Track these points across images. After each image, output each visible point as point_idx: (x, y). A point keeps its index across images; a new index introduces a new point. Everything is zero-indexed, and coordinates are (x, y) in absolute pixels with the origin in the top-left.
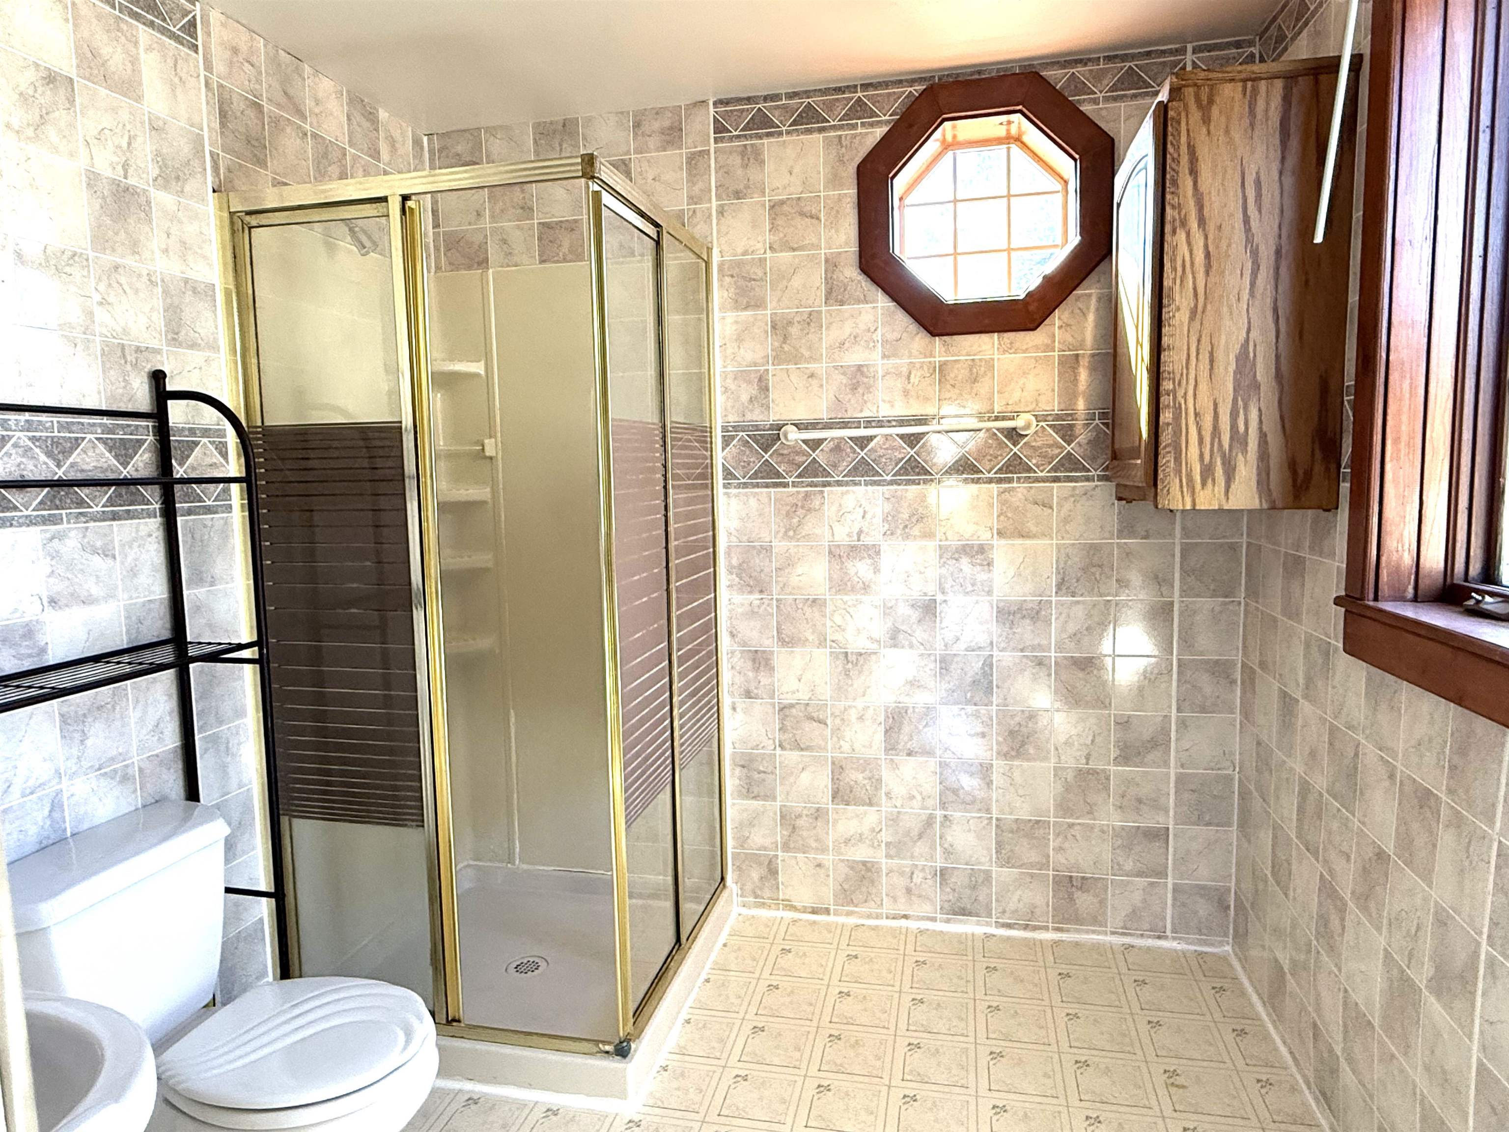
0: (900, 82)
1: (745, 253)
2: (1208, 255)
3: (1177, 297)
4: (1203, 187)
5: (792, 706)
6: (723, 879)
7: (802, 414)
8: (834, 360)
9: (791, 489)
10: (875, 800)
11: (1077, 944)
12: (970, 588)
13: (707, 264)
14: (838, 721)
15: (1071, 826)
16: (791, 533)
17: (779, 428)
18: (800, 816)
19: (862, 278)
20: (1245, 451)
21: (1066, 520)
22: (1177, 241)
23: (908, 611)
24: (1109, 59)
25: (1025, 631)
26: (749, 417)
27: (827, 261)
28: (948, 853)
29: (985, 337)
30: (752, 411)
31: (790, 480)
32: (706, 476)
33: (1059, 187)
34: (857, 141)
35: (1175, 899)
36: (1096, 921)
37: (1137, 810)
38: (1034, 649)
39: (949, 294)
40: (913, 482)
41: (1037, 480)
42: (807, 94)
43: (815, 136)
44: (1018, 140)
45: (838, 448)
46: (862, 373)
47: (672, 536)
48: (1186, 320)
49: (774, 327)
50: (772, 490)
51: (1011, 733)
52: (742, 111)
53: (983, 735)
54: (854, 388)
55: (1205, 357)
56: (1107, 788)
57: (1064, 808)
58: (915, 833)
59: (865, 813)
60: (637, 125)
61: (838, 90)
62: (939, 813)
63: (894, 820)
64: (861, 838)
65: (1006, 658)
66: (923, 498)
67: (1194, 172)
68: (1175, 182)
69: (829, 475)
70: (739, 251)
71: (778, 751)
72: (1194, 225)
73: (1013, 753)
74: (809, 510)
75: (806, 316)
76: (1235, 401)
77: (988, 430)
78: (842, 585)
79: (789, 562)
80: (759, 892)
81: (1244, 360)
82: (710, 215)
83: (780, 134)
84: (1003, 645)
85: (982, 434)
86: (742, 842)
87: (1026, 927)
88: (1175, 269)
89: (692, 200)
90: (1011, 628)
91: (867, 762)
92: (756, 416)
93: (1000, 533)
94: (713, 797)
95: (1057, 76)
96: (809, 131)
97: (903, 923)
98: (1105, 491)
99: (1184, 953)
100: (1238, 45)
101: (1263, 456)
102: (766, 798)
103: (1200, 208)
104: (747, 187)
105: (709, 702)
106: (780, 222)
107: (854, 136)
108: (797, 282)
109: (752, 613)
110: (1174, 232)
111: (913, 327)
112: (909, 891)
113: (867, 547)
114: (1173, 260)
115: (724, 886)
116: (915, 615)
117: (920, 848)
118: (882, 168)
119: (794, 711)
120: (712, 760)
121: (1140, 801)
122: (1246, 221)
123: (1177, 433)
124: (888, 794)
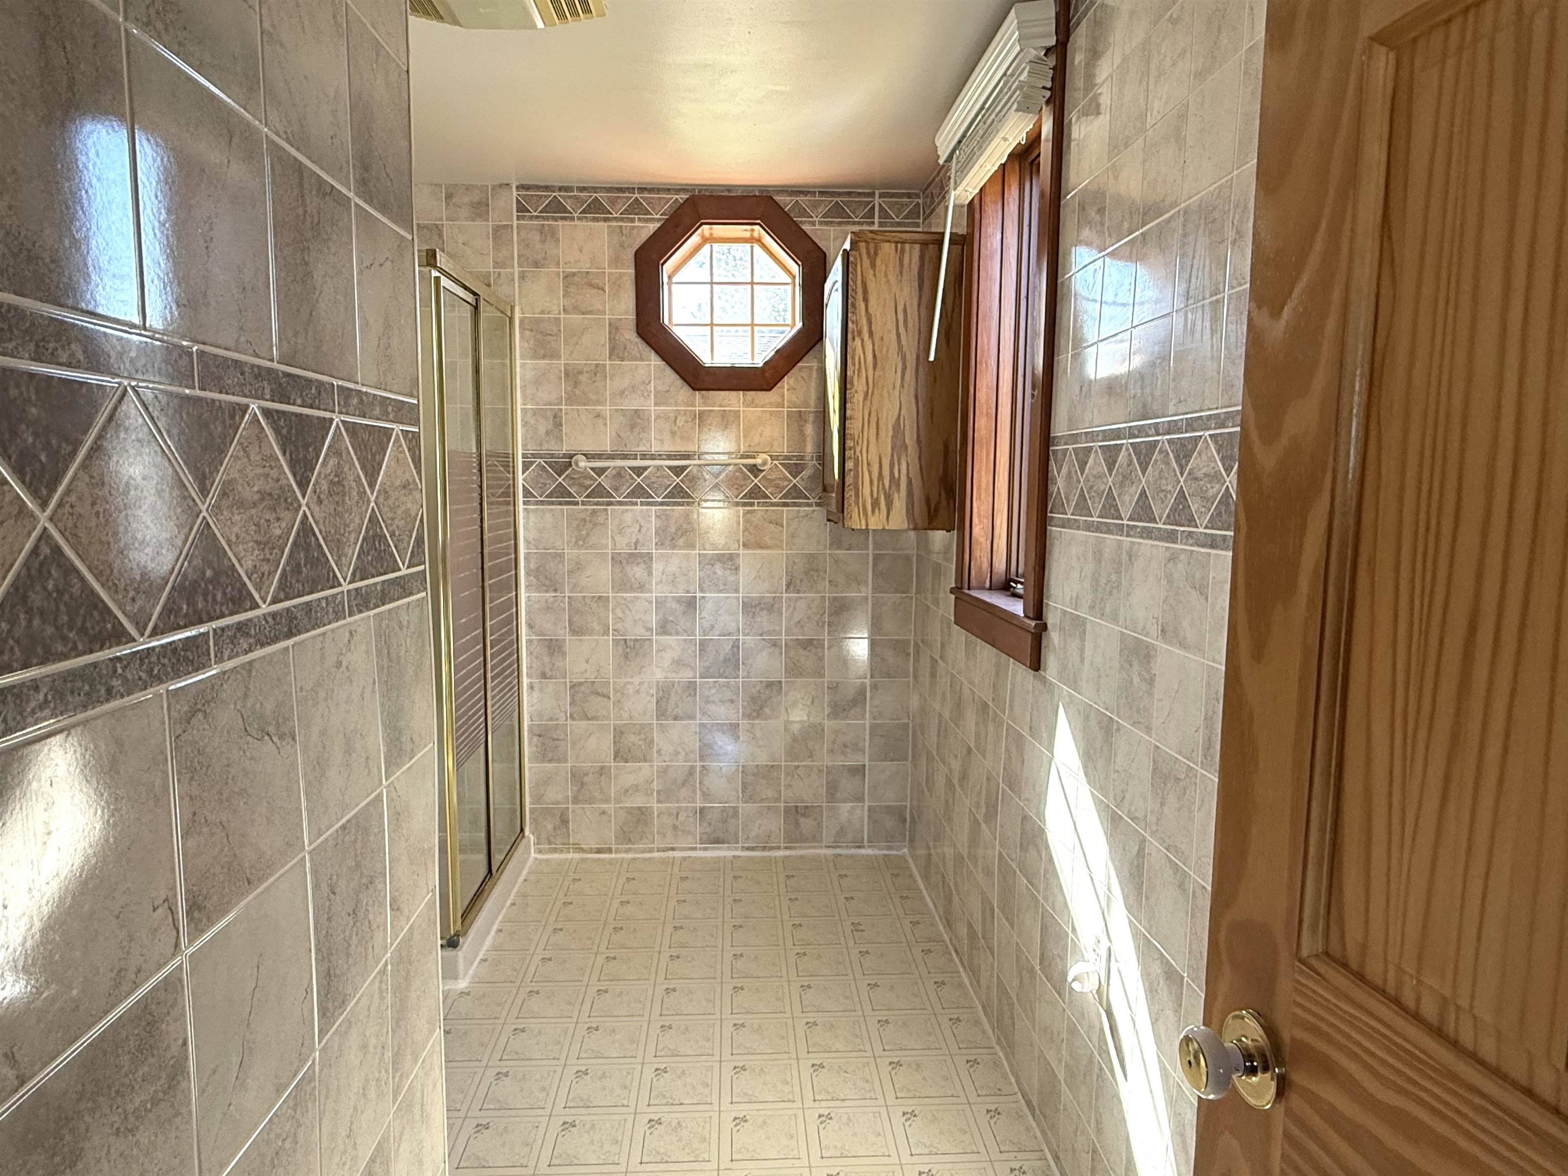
0: (669, 190)
1: (543, 312)
2: (875, 357)
3: (856, 383)
4: (871, 310)
5: (581, 684)
6: (522, 830)
7: (589, 447)
8: (617, 404)
9: (580, 507)
10: (648, 757)
11: (801, 857)
12: (722, 587)
13: (511, 319)
14: (618, 694)
15: (797, 767)
16: (581, 543)
17: (571, 456)
18: (587, 774)
19: (638, 340)
20: (899, 491)
21: (793, 536)
22: (855, 344)
23: (674, 605)
24: (822, 193)
25: (764, 620)
26: (546, 446)
27: (610, 324)
28: (706, 796)
29: (733, 394)
30: (547, 442)
31: (580, 499)
32: (509, 494)
33: (789, 280)
34: (635, 232)
35: (869, 817)
36: (815, 839)
37: (843, 753)
38: (769, 633)
39: (706, 359)
40: (679, 504)
41: (773, 504)
42: (595, 189)
43: (601, 224)
44: (759, 241)
45: (619, 474)
46: (639, 417)
47: (486, 543)
48: (861, 399)
49: (567, 375)
50: (565, 507)
51: (753, 699)
52: (541, 196)
53: (732, 701)
54: (632, 427)
55: (873, 424)
56: (822, 737)
57: (792, 754)
58: (679, 782)
59: (640, 768)
60: (449, 196)
61: (620, 190)
62: (698, 764)
63: (664, 771)
64: (636, 788)
65: (748, 640)
66: (687, 516)
67: (866, 300)
68: (854, 306)
69: (612, 496)
70: (538, 310)
71: (569, 721)
72: (866, 336)
73: (755, 714)
74: (595, 525)
75: (593, 368)
76: (892, 455)
77: (735, 465)
78: (623, 584)
79: (578, 567)
80: (552, 839)
81: (897, 426)
82: (513, 280)
83: (573, 219)
84: (747, 631)
85: (731, 468)
86: (538, 798)
87: (764, 849)
88: (854, 364)
89: (497, 264)
90: (753, 617)
91: (643, 727)
92: (551, 446)
93: (745, 545)
94: (513, 762)
95: (785, 200)
96: (596, 220)
97: (670, 854)
98: (819, 514)
99: (875, 856)
100: (909, 196)
101: (910, 493)
102: (559, 760)
103: (870, 324)
104: (544, 259)
105: (510, 683)
106: (572, 289)
107: (633, 228)
108: (586, 340)
109: (548, 609)
110: (854, 339)
111: (679, 382)
112: (675, 828)
113: (642, 555)
114: (853, 358)
115: (523, 836)
116: (679, 609)
117: (684, 793)
118: (654, 257)
119: (583, 688)
120: (513, 731)
121: (845, 746)
122: (898, 335)
123: (856, 477)
124: (659, 752)
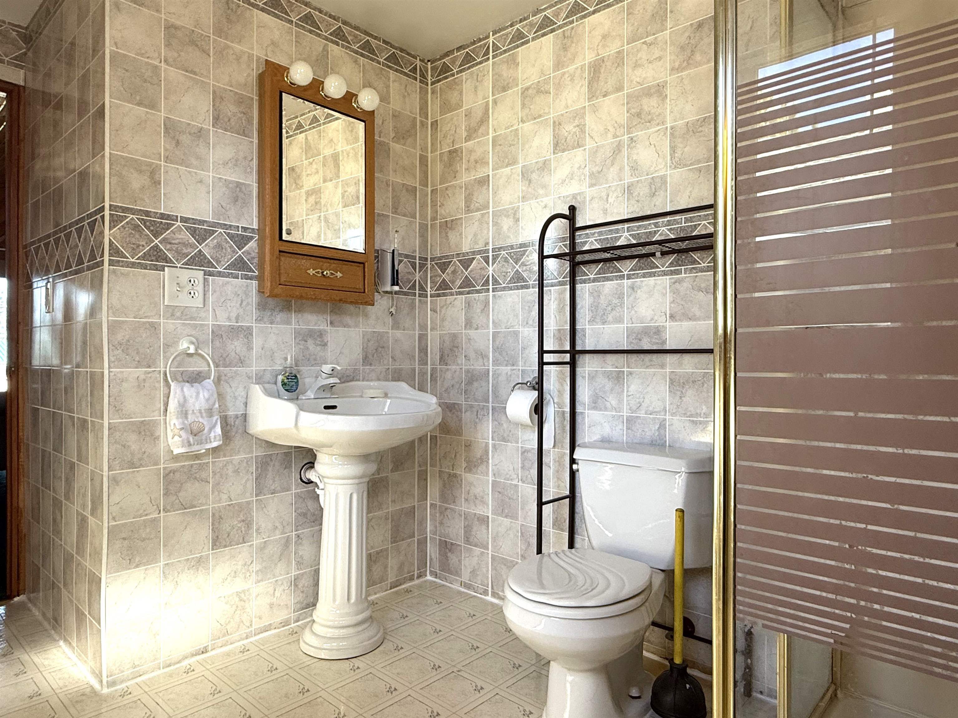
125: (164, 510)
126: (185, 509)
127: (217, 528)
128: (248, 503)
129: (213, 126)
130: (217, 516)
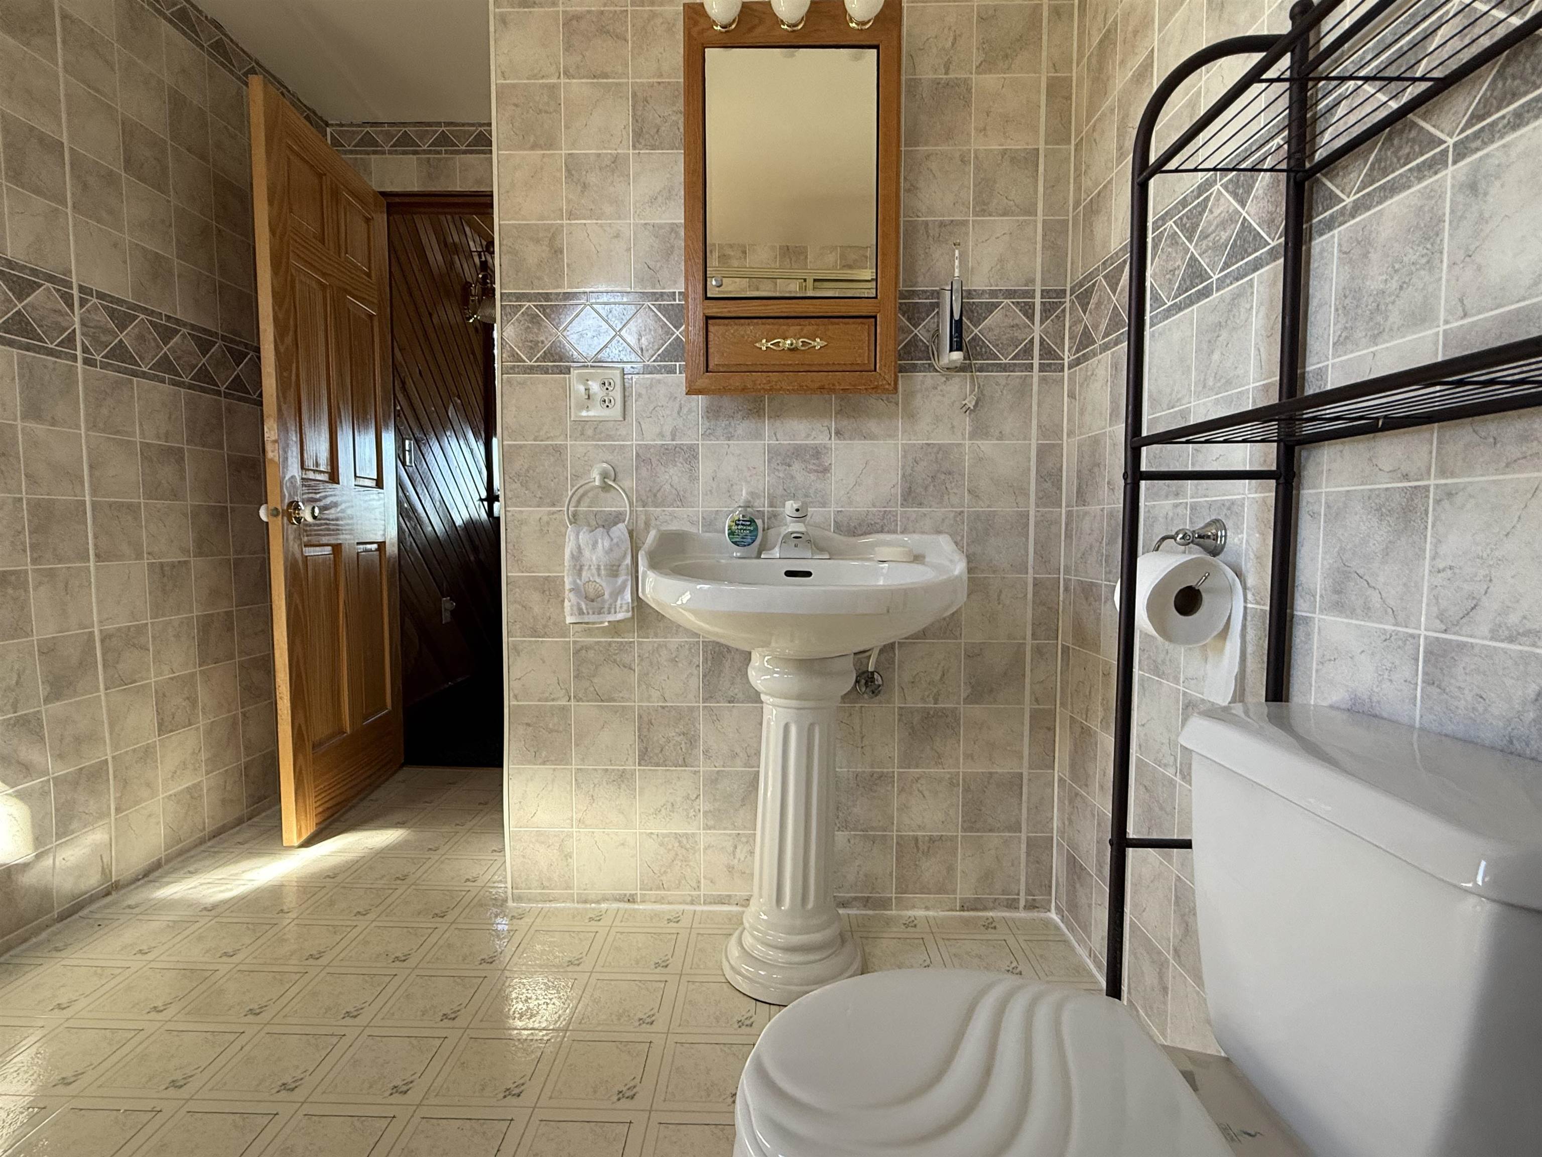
125: (575, 697)
126: (602, 701)
127: (645, 736)
128: (691, 709)
129: (634, 147)
130: (645, 719)
